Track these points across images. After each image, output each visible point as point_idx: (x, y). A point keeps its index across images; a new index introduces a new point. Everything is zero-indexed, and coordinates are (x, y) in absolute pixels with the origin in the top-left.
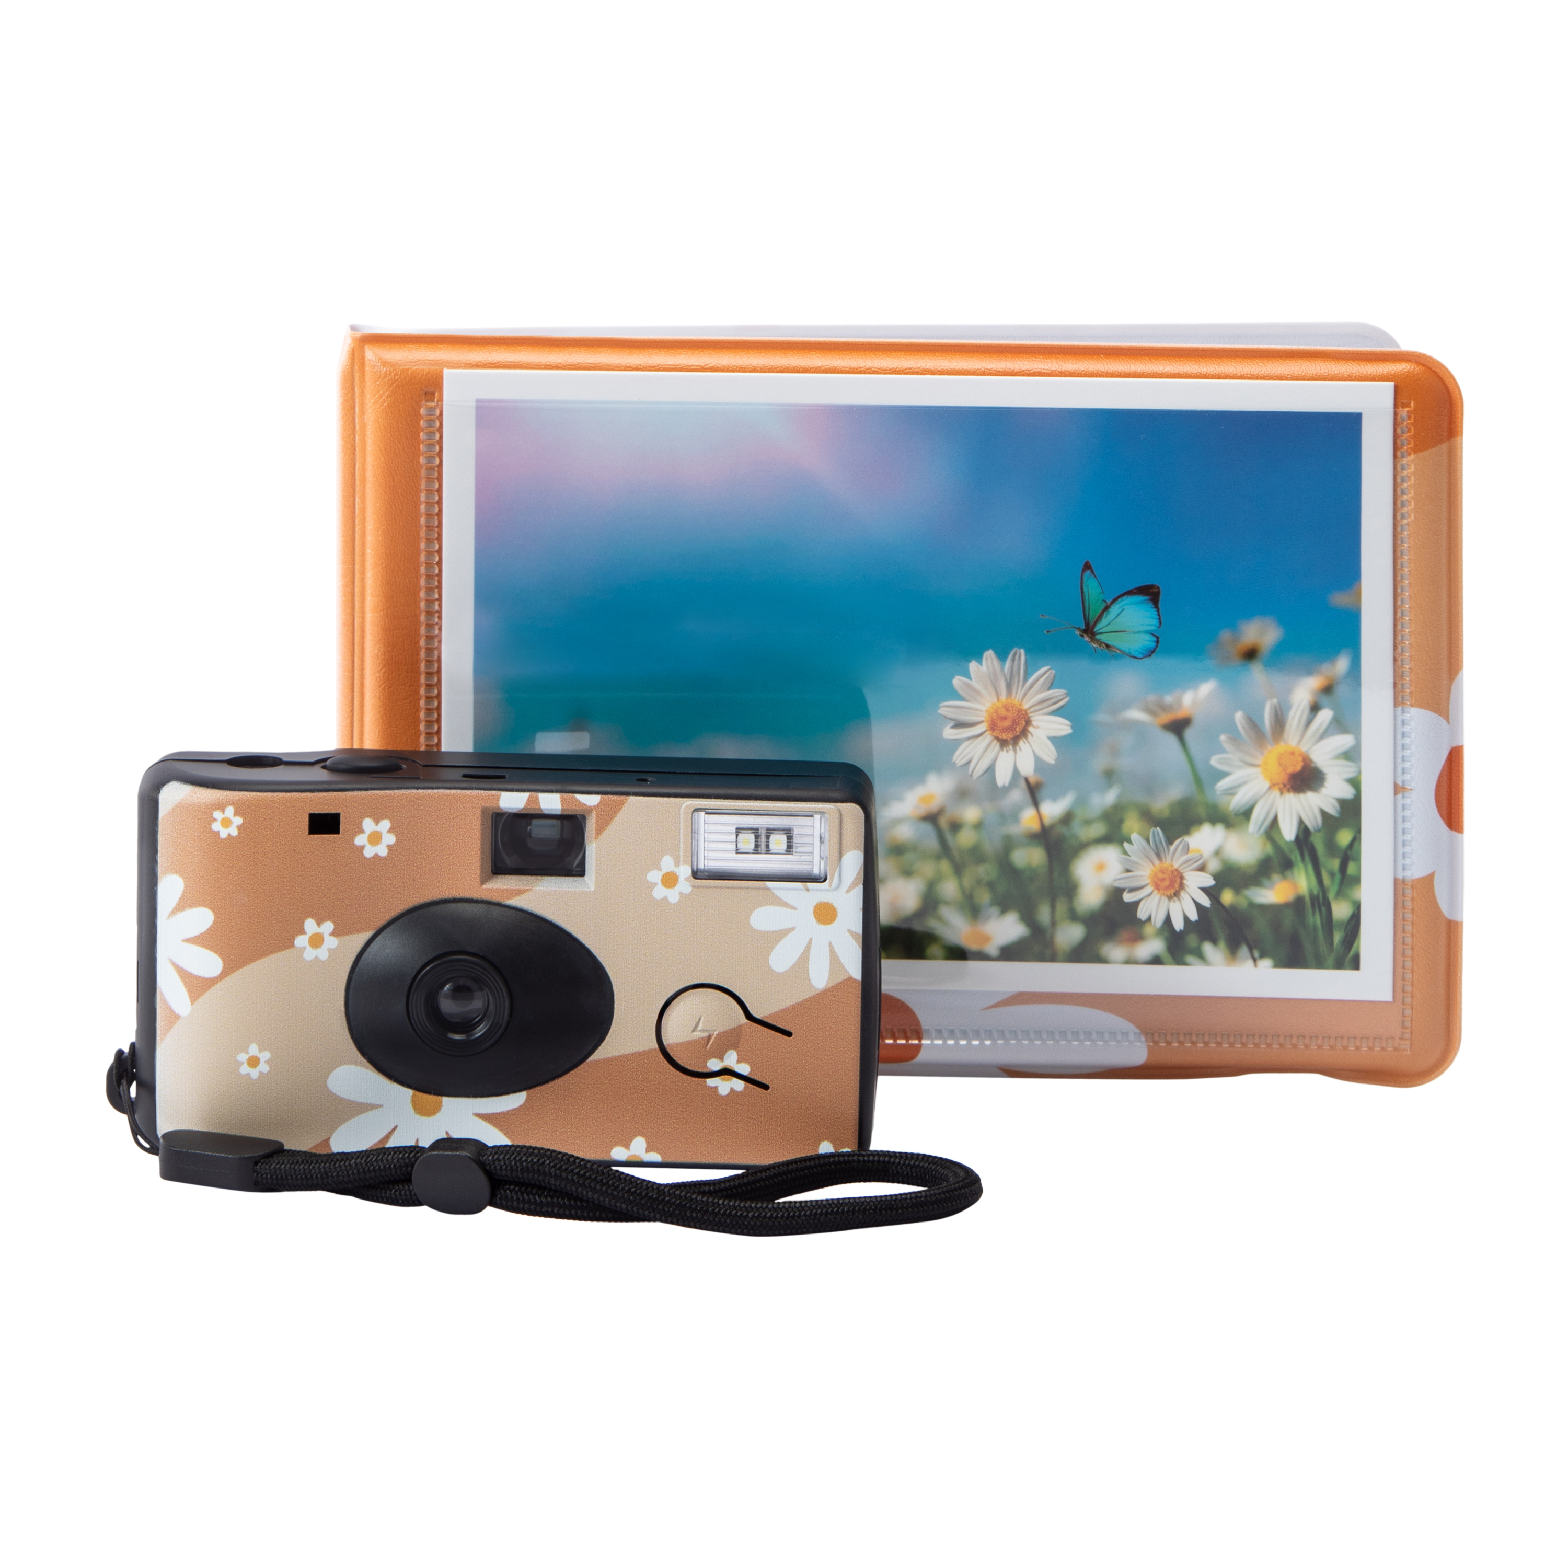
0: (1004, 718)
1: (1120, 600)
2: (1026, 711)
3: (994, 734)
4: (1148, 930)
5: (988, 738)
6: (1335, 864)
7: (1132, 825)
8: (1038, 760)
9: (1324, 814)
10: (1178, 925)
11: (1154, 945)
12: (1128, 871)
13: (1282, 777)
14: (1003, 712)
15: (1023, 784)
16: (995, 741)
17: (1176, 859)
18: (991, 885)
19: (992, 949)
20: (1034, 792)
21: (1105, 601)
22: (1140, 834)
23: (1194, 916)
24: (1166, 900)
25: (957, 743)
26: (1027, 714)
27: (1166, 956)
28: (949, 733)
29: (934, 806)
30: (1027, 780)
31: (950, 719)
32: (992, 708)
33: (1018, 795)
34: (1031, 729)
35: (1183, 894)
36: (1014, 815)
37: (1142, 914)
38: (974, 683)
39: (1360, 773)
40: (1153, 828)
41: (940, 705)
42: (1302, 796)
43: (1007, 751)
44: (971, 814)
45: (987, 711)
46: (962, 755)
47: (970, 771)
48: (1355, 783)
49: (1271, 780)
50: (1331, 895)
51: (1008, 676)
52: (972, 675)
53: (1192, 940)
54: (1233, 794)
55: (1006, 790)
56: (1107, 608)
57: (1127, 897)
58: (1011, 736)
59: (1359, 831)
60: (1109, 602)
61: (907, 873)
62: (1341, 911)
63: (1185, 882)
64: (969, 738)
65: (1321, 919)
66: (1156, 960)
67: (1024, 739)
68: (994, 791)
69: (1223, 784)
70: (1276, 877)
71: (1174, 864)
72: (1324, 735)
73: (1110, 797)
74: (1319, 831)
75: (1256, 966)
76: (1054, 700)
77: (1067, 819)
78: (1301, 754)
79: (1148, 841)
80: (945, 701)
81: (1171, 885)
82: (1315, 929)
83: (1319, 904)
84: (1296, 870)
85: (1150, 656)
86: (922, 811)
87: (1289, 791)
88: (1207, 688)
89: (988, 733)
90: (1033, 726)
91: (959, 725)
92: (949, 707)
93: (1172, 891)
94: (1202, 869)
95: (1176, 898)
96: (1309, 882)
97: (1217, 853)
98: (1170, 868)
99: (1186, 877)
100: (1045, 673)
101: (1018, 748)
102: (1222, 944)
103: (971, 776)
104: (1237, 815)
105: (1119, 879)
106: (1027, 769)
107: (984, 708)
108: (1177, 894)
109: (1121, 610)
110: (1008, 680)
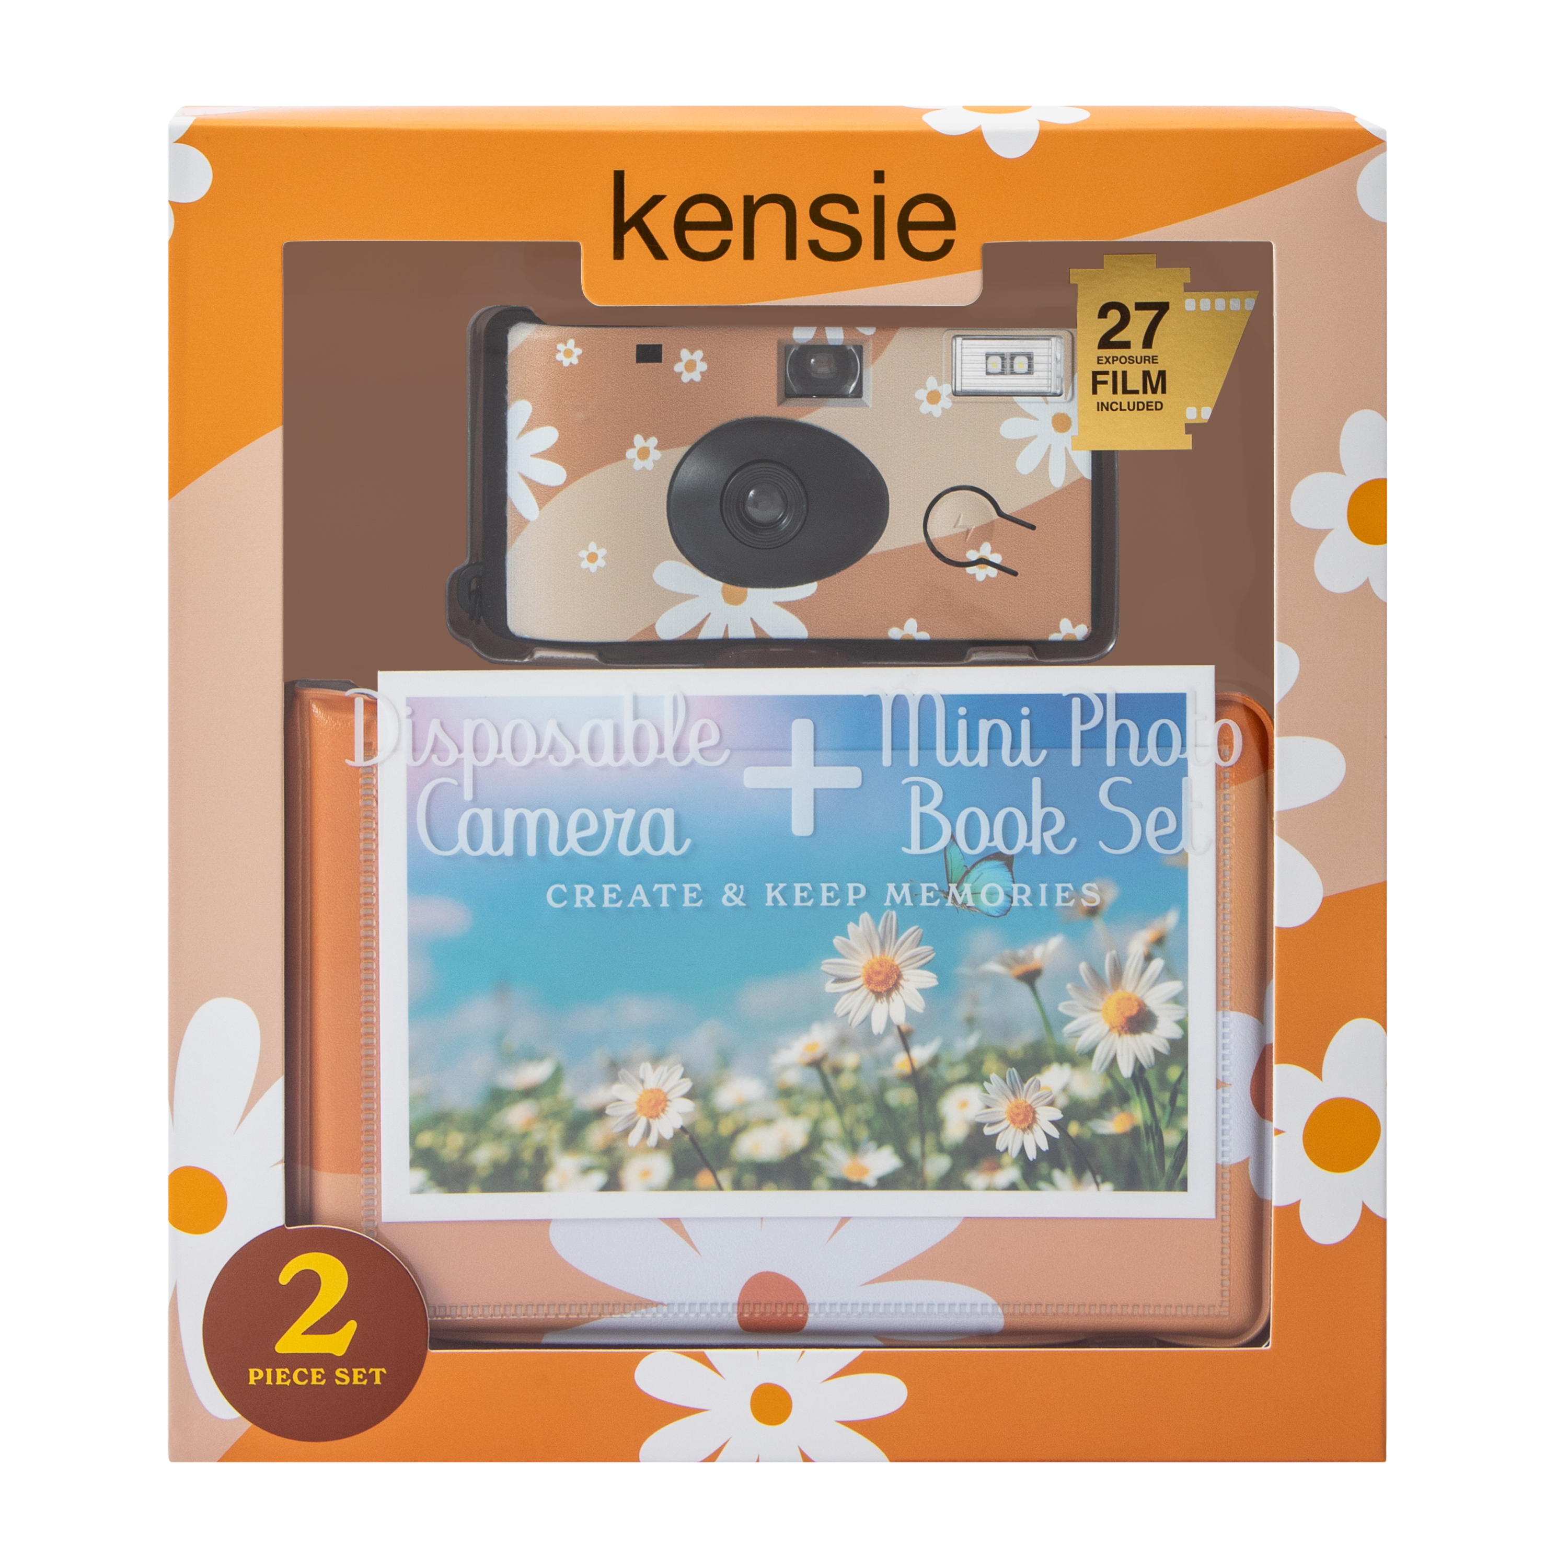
0: (879, 973)
1: (979, 865)
2: (897, 966)
3: (870, 987)
4: (1006, 1160)
5: (865, 991)
6: (1166, 1097)
7: (991, 1066)
8: (908, 1009)
9: (1156, 1052)
10: (1032, 1154)
11: (1011, 1173)
12: (988, 1107)
13: (1119, 1021)
14: (877, 968)
15: (896, 1031)
16: (871, 994)
17: (1028, 1095)
18: (869, 1123)
19: (870, 1180)
20: (905, 1039)
21: (966, 867)
22: (997, 1074)
23: (1045, 1147)
24: (1021, 1132)
25: (837, 996)
26: (898, 969)
27: (1021, 1183)
28: (831, 987)
29: (818, 1053)
30: (899, 1028)
31: (831, 975)
32: (868, 964)
33: (892, 1041)
34: (902, 982)
35: (1035, 1127)
36: (888, 1059)
37: (1000, 1146)
38: (852, 942)
39: (1187, 1015)
40: (1009, 1069)
41: (823, 962)
42: (1137, 1037)
43: (882, 1003)
44: (850, 1059)
45: (864, 967)
46: (843, 1007)
47: (849, 1022)
48: (1183, 1024)
49: (1110, 1024)
50: (1163, 1125)
51: (882, 936)
52: (850, 937)
53: (1044, 1168)
54: (1078, 1037)
55: (881, 1037)
56: (967, 872)
57: (987, 1131)
58: (884, 989)
59: (1186, 1067)
60: (969, 867)
61: (795, 1113)
62: (1171, 1139)
63: (1037, 1116)
64: (848, 992)
65: (1154, 1146)
66: (1013, 1187)
67: (896, 991)
68: (870, 1039)
69: (1069, 1028)
70: (1115, 1110)
71: (1027, 1100)
72: (1157, 981)
73: (972, 1042)
74: (1152, 1068)
75: (1099, 1190)
76: (922, 956)
77: (934, 1061)
78: (1137, 1000)
79: (1005, 1080)
80: (826, 958)
81: (1025, 1119)
82: (1149, 1156)
83: (1152, 1133)
84: (1132, 1103)
85: (1005, 914)
86: (808, 1057)
87: (1126, 1033)
88: (1055, 942)
89: (864, 986)
90: (904, 979)
91: (840, 980)
92: (830, 964)
93: (1026, 1125)
94: (1051, 1104)
95: (1029, 1131)
96: (1144, 1115)
97: (1065, 1089)
98: (1024, 1105)
99: (1038, 1112)
100: (915, 931)
101: (891, 1000)
102: (1069, 1170)
103: (850, 1025)
104: (1081, 1055)
105: (981, 1115)
106: (899, 1018)
107: (861, 965)
108: (1030, 1127)
109: (980, 874)
110: (882, 938)
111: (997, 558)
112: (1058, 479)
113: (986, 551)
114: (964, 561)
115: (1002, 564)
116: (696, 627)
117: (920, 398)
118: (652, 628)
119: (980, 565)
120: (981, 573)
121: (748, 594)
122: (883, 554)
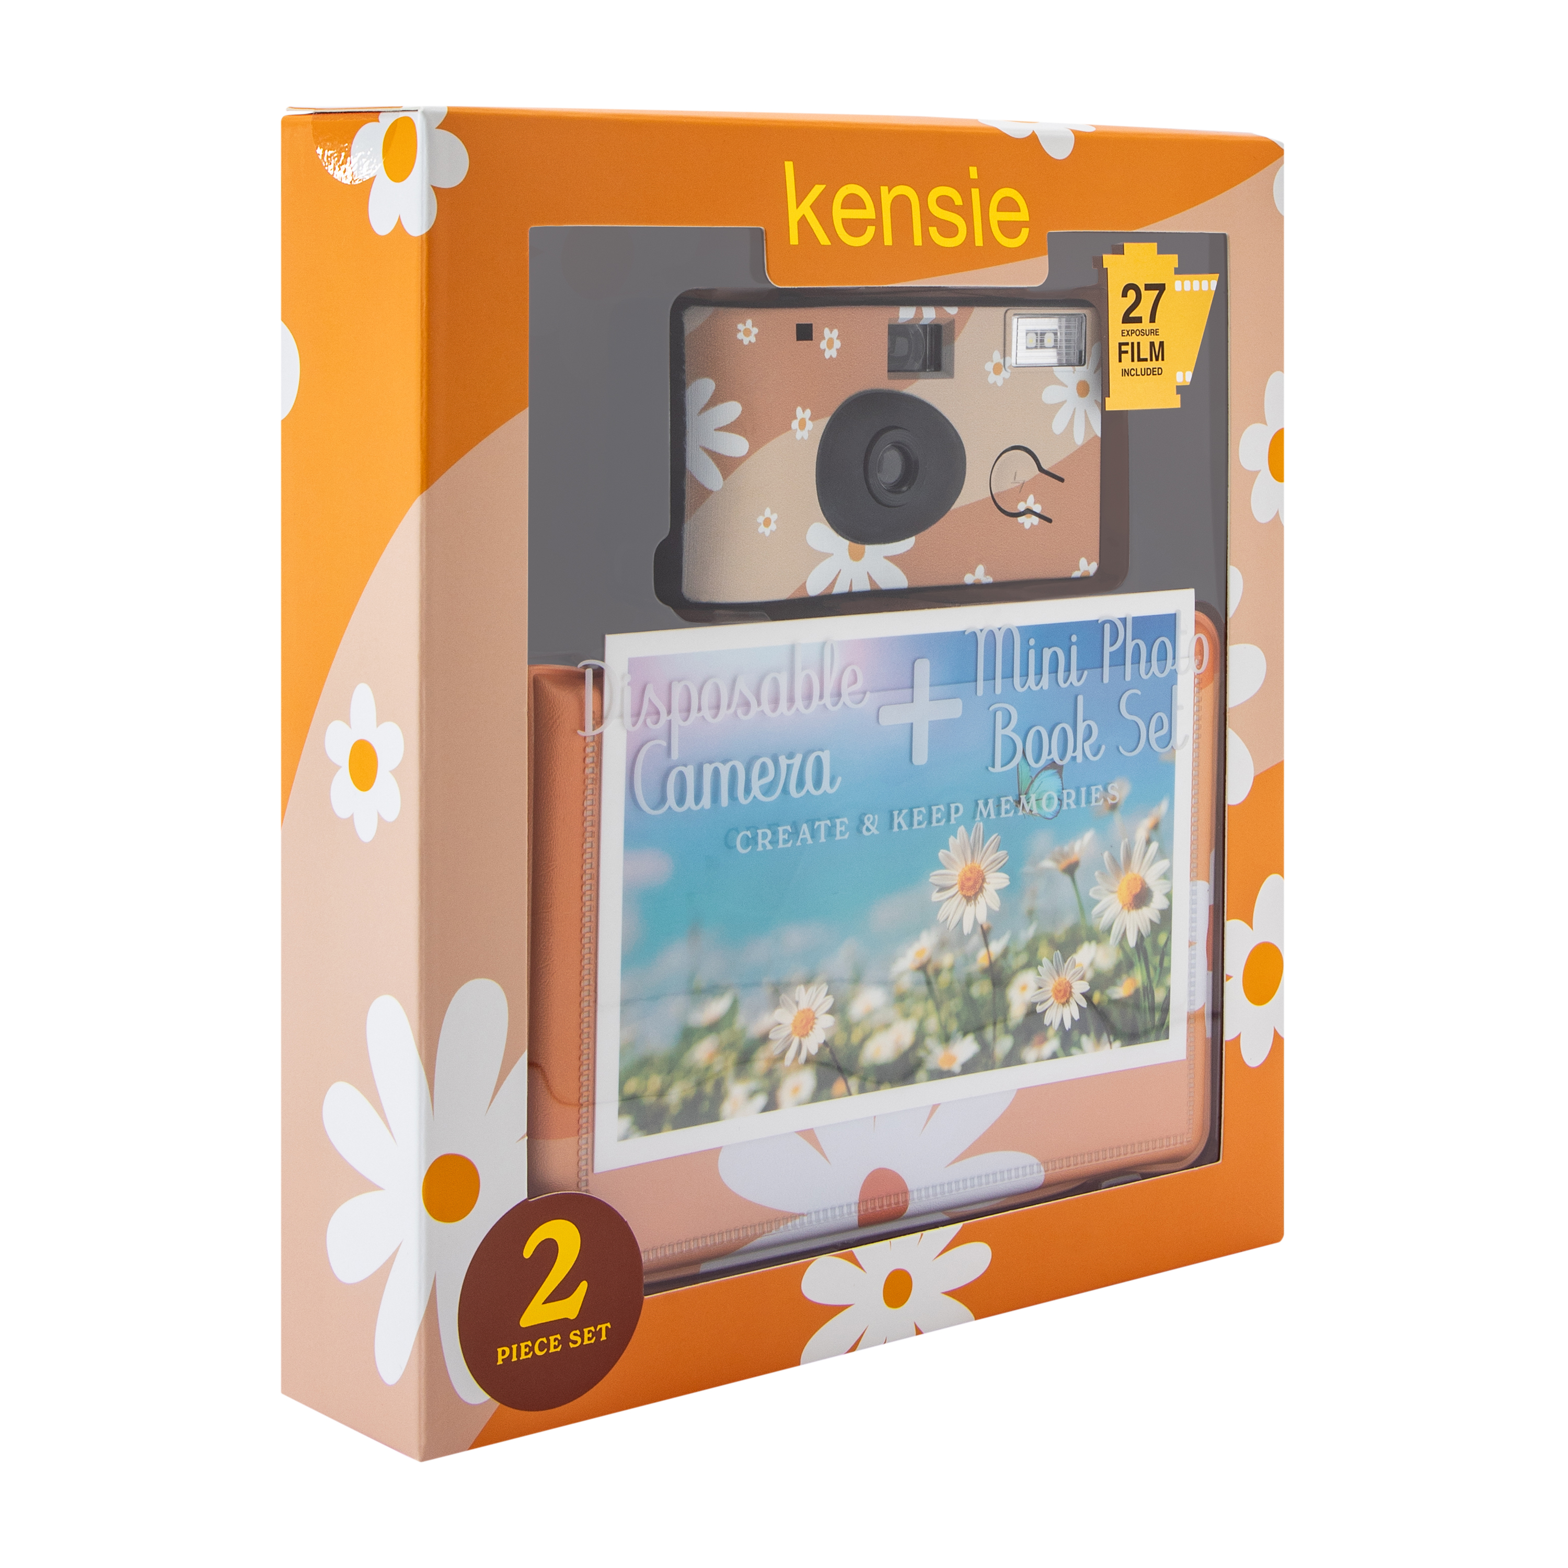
0: (969, 879)
1: (1040, 774)
2: (982, 871)
3: (963, 893)
4: (1051, 1032)
5: (959, 896)
6: (1158, 959)
7: (1044, 951)
8: (989, 909)
9: (1151, 922)
10: (1068, 1025)
11: (1053, 1044)
12: (1040, 988)
13: (1128, 899)
14: (969, 875)
15: (979, 929)
16: (964, 898)
17: (1068, 975)
18: (958, 1015)
19: (956, 1068)
20: (986, 935)
21: (1031, 777)
22: (1047, 958)
23: (1077, 1017)
24: (1062, 1006)
25: (940, 904)
26: (983, 873)
27: (1060, 1052)
28: (936, 897)
29: (924, 958)
30: (982, 927)
31: (936, 885)
32: (962, 872)
33: (977, 939)
34: (985, 885)
35: (1071, 1000)
36: (972, 957)
37: (1047, 1021)
38: (952, 854)
39: (1172, 888)
40: (1055, 952)
41: (931, 875)
42: (1140, 911)
43: (971, 906)
44: (947, 960)
45: (959, 875)
46: (944, 912)
47: (948, 926)
48: (1169, 896)
49: (1123, 902)
50: (1154, 985)
51: (972, 844)
52: (951, 848)
53: (1075, 1034)
54: (1102, 917)
55: (969, 936)
56: (1032, 782)
57: (1039, 1009)
58: (973, 893)
59: (1170, 933)
60: (1033, 776)
61: (906, 1015)
62: (1159, 996)
63: (1073, 990)
64: (948, 899)
65: (1149, 1003)
66: (1054, 1056)
67: (981, 894)
68: (963, 939)
69: (1096, 910)
70: (1124, 976)
71: (1066, 977)
72: (1153, 862)
73: (1028, 933)
74: (1149, 936)
75: (1111, 1048)
76: (999, 860)
77: (1005, 953)
78: (1140, 879)
79: (1052, 962)
80: (933, 871)
81: (1064, 995)
82: (1145, 1012)
83: (1147, 993)
84: (1135, 968)
85: (1056, 816)
86: (917, 964)
87: (1133, 908)
88: (1088, 836)
89: (959, 892)
90: (986, 882)
91: (943, 889)
92: (935, 875)
93: (1065, 1000)
94: (1082, 978)
95: (1067, 1004)
96: (1142, 977)
97: (1092, 964)
98: (1064, 982)
99: (1073, 986)
100: (995, 839)
101: (977, 902)
102: (1092, 1034)
103: (948, 929)
104: (1103, 932)
105: (1034, 996)
106: (982, 918)
107: (957, 873)
108: (1068, 1001)
109: (1040, 782)
110: (972, 848)
111: (1037, 508)
112: (1079, 438)
113: (1030, 502)
114: (1016, 512)
115: (1042, 514)
116: (831, 583)
117: (988, 370)
118: (803, 587)
119: (1027, 515)
120: (1028, 521)
121: (866, 550)
122: (962, 508)
